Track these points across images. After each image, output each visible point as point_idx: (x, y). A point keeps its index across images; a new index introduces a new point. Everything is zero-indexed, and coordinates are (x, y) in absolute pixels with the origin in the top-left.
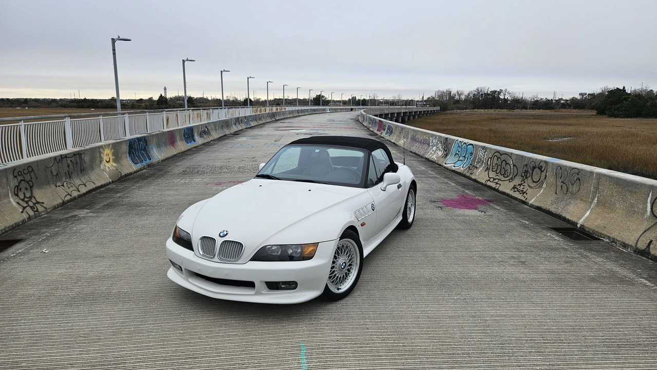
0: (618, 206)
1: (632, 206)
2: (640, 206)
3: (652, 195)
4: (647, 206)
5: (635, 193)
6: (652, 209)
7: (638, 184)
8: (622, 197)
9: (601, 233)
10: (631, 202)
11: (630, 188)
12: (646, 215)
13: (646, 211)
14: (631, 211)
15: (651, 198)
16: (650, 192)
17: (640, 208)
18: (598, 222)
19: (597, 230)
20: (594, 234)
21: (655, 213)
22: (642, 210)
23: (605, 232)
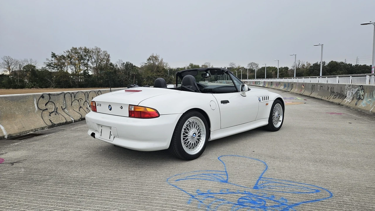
0: (17, 113)
1: (26, 109)
2: (31, 108)
3: (36, 99)
4: (35, 106)
5: (26, 102)
6: (38, 106)
7: (26, 97)
8: (18, 107)
9: (26, 131)
10: (25, 108)
11: (22, 100)
12: (35, 111)
13: (35, 109)
14: (27, 113)
15: (36, 101)
16: (34, 98)
17: (31, 109)
18: (16, 127)
19: (22, 131)
20: (21, 134)
21: (40, 108)
22: (33, 109)
23: (27, 129)
